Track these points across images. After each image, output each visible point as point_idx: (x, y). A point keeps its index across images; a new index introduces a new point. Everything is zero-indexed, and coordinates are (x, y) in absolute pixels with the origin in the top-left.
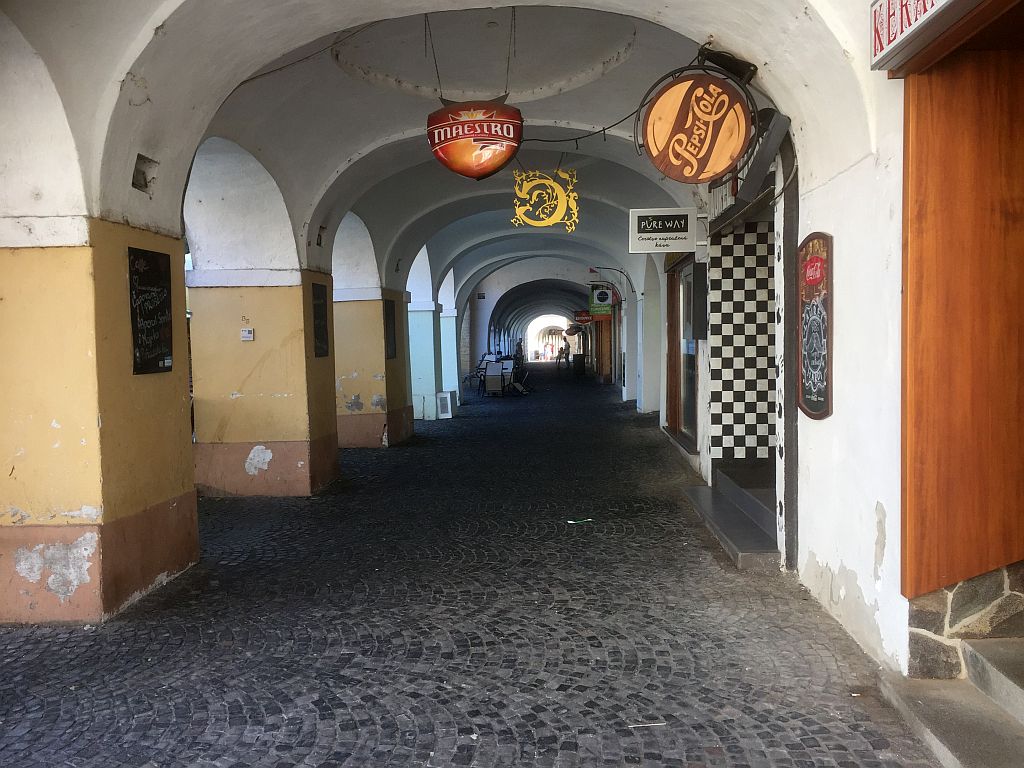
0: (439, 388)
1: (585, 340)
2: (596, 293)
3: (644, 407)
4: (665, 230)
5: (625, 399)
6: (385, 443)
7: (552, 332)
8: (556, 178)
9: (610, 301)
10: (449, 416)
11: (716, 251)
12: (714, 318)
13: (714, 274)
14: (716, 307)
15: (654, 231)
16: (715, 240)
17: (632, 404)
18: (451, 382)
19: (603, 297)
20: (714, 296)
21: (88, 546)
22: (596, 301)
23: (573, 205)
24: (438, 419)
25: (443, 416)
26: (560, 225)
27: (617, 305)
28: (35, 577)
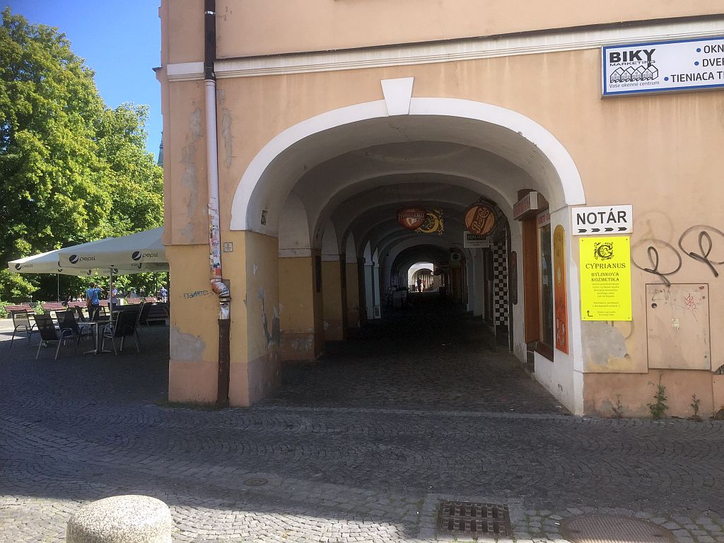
0: (374, 303)
1: (446, 279)
2: (452, 254)
3: (476, 313)
4: (477, 239)
5: (468, 310)
6: (359, 325)
7: (424, 272)
8: (434, 213)
9: (459, 259)
10: (380, 317)
11: (496, 248)
12: (496, 273)
13: (496, 256)
14: (497, 269)
15: (474, 239)
16: (496, 244)
17: (472, 313)
18: (378, 302)
19: (456, 257)
20: (496, 264)
21: (311, 339)
22: (452, 258)
23: (441, 224)
24: (374, 319)
25: (376, 317)
26: (436, 232)
27: (463, 260)
28: (296, 347)
